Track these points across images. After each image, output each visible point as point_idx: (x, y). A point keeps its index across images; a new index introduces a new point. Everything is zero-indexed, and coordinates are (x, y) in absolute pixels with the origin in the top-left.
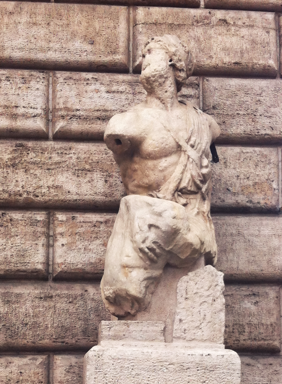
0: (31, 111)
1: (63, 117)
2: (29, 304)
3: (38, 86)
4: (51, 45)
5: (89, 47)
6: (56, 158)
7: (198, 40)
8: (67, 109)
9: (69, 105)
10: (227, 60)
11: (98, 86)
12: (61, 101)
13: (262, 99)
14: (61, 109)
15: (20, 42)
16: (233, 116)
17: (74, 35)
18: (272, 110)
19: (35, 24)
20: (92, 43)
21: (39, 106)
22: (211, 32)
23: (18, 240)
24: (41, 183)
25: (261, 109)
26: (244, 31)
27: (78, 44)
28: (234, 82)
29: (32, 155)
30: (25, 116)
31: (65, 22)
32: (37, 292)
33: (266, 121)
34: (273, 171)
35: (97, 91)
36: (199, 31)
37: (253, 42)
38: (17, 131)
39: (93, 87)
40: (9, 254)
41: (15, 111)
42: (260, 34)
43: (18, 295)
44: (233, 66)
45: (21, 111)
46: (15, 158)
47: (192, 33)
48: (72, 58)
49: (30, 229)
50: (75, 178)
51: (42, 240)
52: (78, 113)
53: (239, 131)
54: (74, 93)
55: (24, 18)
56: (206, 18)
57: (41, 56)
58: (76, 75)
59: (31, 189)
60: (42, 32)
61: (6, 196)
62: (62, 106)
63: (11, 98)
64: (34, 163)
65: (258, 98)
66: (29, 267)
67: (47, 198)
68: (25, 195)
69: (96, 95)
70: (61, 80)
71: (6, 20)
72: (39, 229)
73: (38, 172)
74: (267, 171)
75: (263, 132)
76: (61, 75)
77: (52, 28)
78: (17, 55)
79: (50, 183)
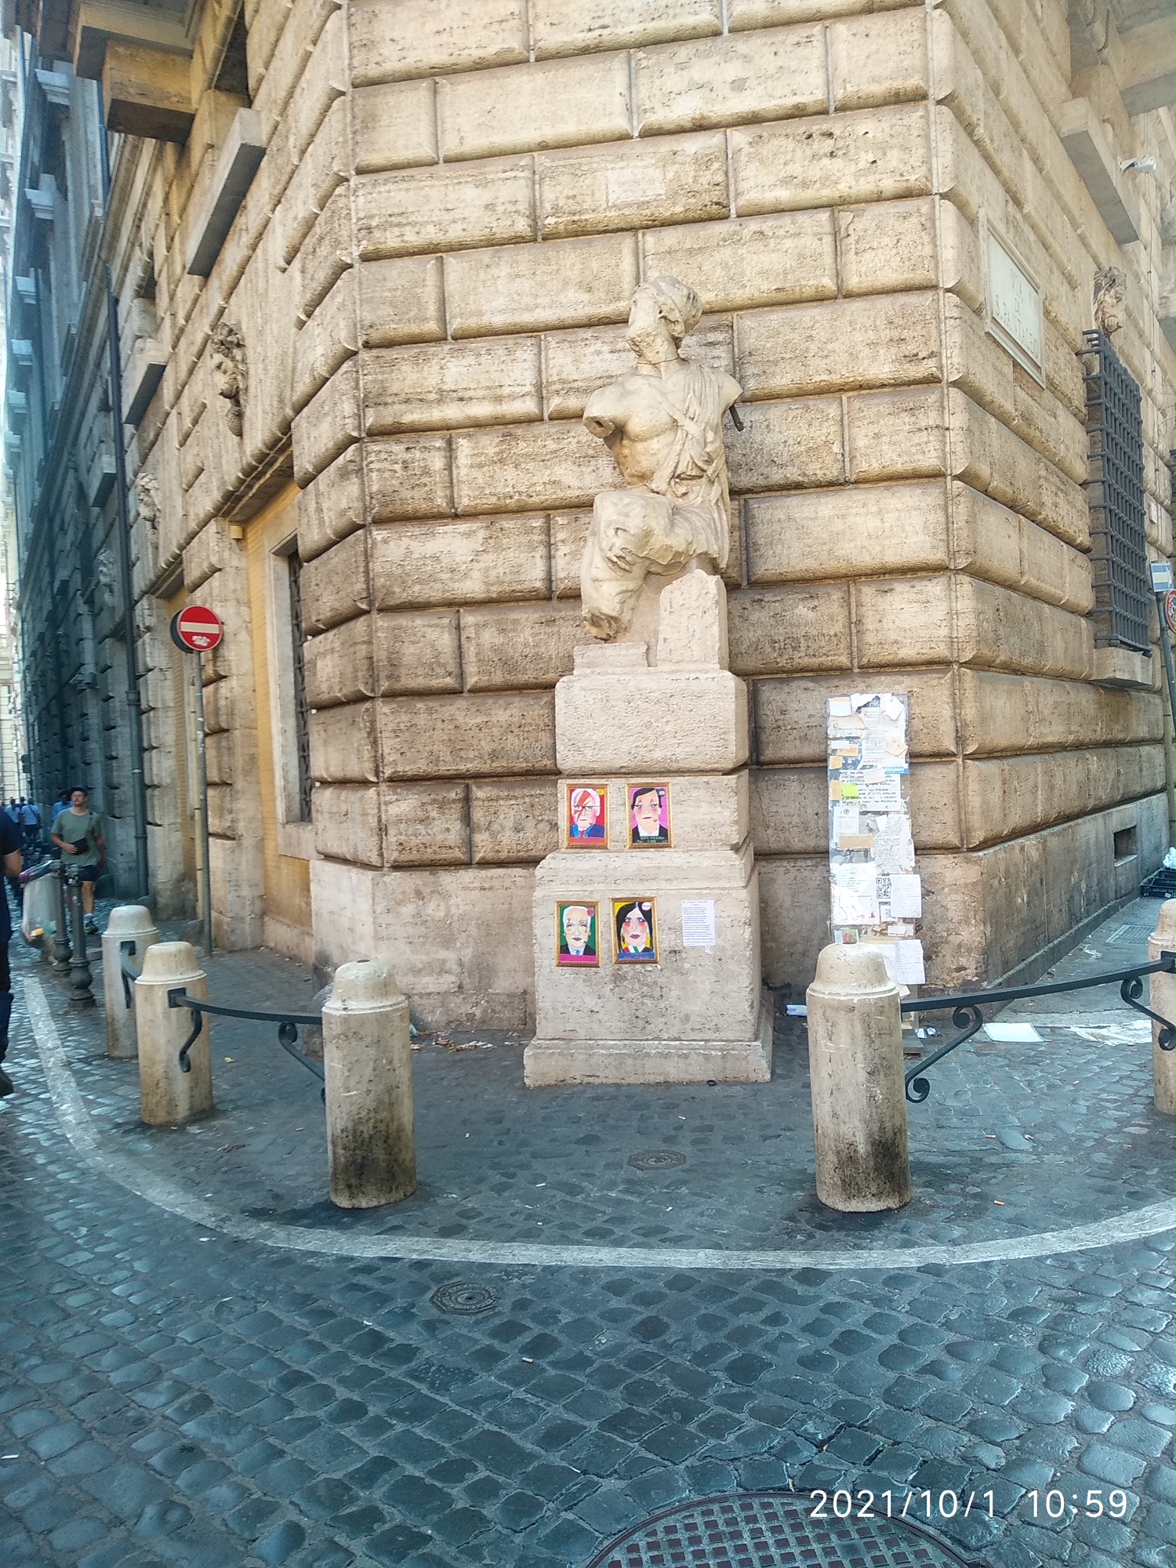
0: (518, 389)
1: (557, 392)
2: (528, 632)
3: (525, 356)
4: (539, 301)
5: (586, 297)
6: (552, 445)
7: (725, 266)
8: (563, 381)
9: (564, 376)
10: (765, 287)
11: (598, 346)
12: (554, 372)
13: (814, 333)
14: (554, 383)
15: (500, 302)
16: (776, 363)
17: (566, 283)
18: (830, 346)
19: (518, 276)
20: (590, 290)
21: (527, 382)
22: (743, 251)
23: (510, 554)
24: (535, 480)
25: (813, 348)
26: (788, 243)
27: (572, 295)
28: (776, 317)
29: (522, 444)
30: (512, 397)
31: (555, 267)
32: (536, 615)
33: (822, 364)
34: (833, 429)
35: (598, 353)
36: (726, 254)
37: (801, 256)
38: (504, 416)
39: (593, 348)
40: (502, 571)
41: (499, 392)
42: (809, 243)
43: (515, 622)
44: (774, 294)
45: (506, 391)
46: (502, 452)
47: (717, 257)
48: (568, 314)
49: (524, 539)
50: (575, 468)
51: (541, 551)
52: (575, 385)
53: (784, 381)
54: (569, 359)
55: (504, 270)
56: (735, 233)
57: (527, 318)
58: (571, 335)
59: (523, 489)
60: (526, 285)
61: (494, 500)
62: (556, 378)
63: (494, 375)
64: (527, 455)
65: (808, 333)
66: (527, 586)
67: (543, 498)
68: (516, 497)
69: (597, 358)
70: (553, 344)
71: (482, 276)
72: (536, 538)
73: (531, 466)
74: (825, 431)
75: (818, 378)
76: (552, 340)
77: (538, 278)
78: (498, 320)
79: (546, 479)
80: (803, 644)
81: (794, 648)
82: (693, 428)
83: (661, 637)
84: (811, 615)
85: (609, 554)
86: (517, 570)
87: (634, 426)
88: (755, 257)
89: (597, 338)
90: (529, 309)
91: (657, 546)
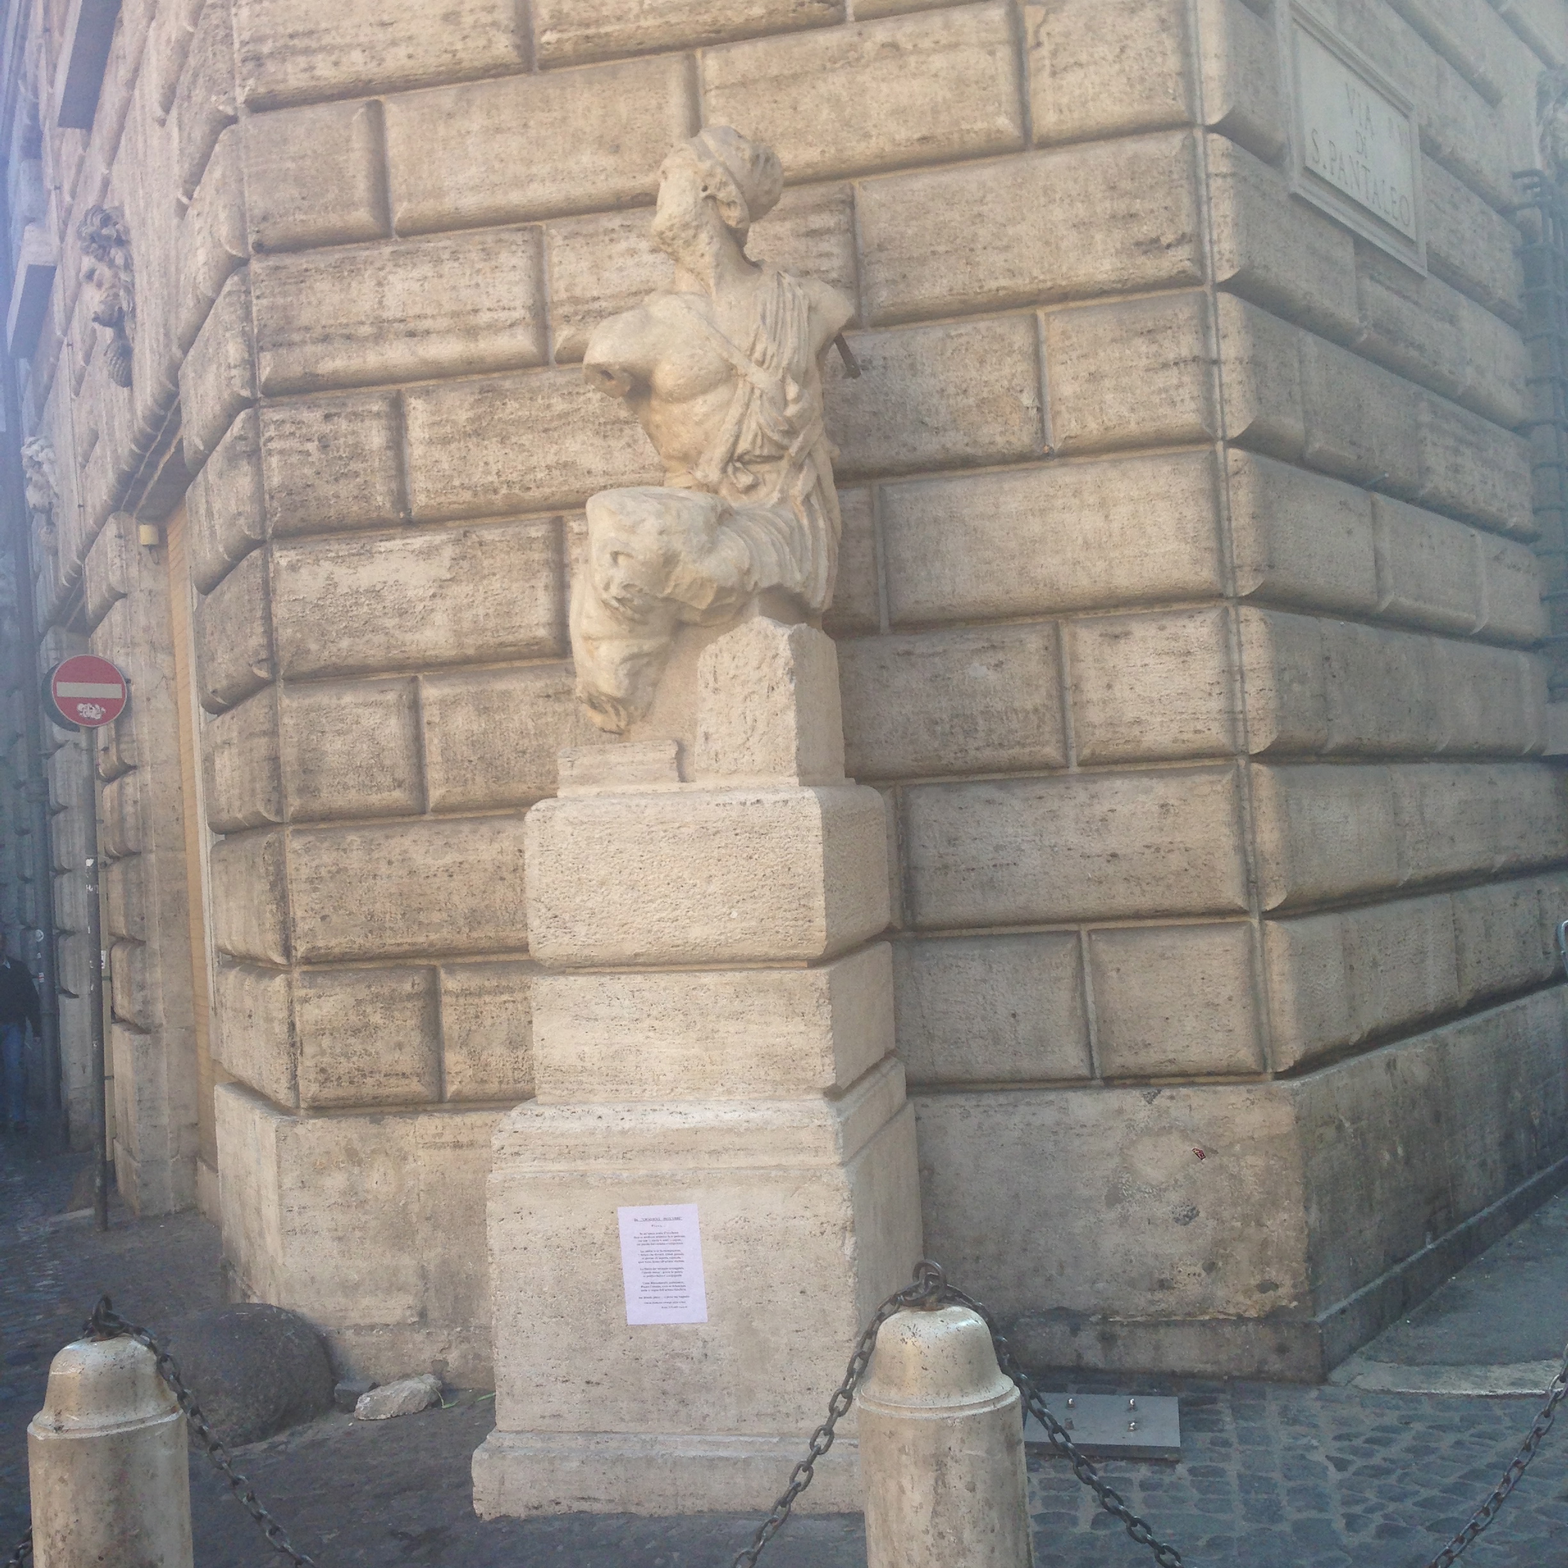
0: (503, 315)
1: (567, 319)
2: (525, 710)
3: (514, 261)
4: (534, 170)
5: (608, 161)
6: (559, 405)
7: (836, 103)
8: (575, 300)
9: (578, 292)
10: (902, 134)
11: (633, 241)
12: (561, 285)
13: (984, 209)
14: (562, 303)
15: (472, 173)
16: (922, 261)
17: (577, 139)
18: (1010, 231)
19: (498, 130)
20: (616, 149)
21: (518, 303)
22: (864, 78)
23: (496, 584)
24: (534, 461)
25: (984, 233)
26: (938, 62)
27: (587, 158)
28: (922, 183)
29: (512, 405)
30: (494, 328)
31: (557, 114)
32: (540, 684)
33: (998, 260)
34: (1021, 367)
35: (632, 252)
36: (837, 83)
37: (960, 82)
38: (482, 360)
39: (623, 245)
40: (481, 611)
41: (473, 320)
42: (973, 60)
43: (506, 695)
44: (917, 148)
45: (484, 318)
46: (479, 418)
47: (823, 88)
48: (580, 191)
49: (516, 558)
50: (598, 441)
51: (544, 578)
52: (596, 305)
53: (937, 291)
54: (585, 265)
55: (477, 122)
56: (852, 47)
57: (515, 198)
58: (588, 225)
59: (514, 477)
60: (514, 144)
61: (467, 496)
62: (563, 295)
63: (464, 293)
64: (513, 423)
65: (976, 209)
66: (523, 635)
67: (547, 491)
68: (504, 490)
69: (630, 262)
70: (559, 241)
71: (442, 131)
72: (536, 556)
73: (526, 439)
74: (1007, 371)
75: (993, 285)
76: (556, 232)
77: (532, 133)
78: (470, 203)
79: (551, 459)
80: (981, 724)
81: (967, 734)
82: (761, 378)
83: (700, 731)
84: (992, 676)
85: (605, 596)
86: (507, 609)
87: (666, 376)
88: (884, 87)
89: (628, 228)
90: (518, 183)
91: (687, 580)
